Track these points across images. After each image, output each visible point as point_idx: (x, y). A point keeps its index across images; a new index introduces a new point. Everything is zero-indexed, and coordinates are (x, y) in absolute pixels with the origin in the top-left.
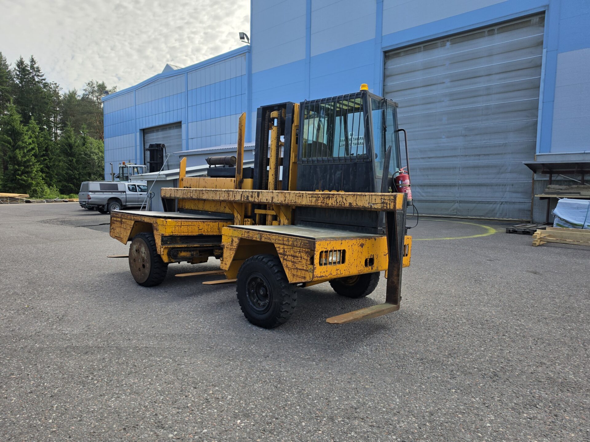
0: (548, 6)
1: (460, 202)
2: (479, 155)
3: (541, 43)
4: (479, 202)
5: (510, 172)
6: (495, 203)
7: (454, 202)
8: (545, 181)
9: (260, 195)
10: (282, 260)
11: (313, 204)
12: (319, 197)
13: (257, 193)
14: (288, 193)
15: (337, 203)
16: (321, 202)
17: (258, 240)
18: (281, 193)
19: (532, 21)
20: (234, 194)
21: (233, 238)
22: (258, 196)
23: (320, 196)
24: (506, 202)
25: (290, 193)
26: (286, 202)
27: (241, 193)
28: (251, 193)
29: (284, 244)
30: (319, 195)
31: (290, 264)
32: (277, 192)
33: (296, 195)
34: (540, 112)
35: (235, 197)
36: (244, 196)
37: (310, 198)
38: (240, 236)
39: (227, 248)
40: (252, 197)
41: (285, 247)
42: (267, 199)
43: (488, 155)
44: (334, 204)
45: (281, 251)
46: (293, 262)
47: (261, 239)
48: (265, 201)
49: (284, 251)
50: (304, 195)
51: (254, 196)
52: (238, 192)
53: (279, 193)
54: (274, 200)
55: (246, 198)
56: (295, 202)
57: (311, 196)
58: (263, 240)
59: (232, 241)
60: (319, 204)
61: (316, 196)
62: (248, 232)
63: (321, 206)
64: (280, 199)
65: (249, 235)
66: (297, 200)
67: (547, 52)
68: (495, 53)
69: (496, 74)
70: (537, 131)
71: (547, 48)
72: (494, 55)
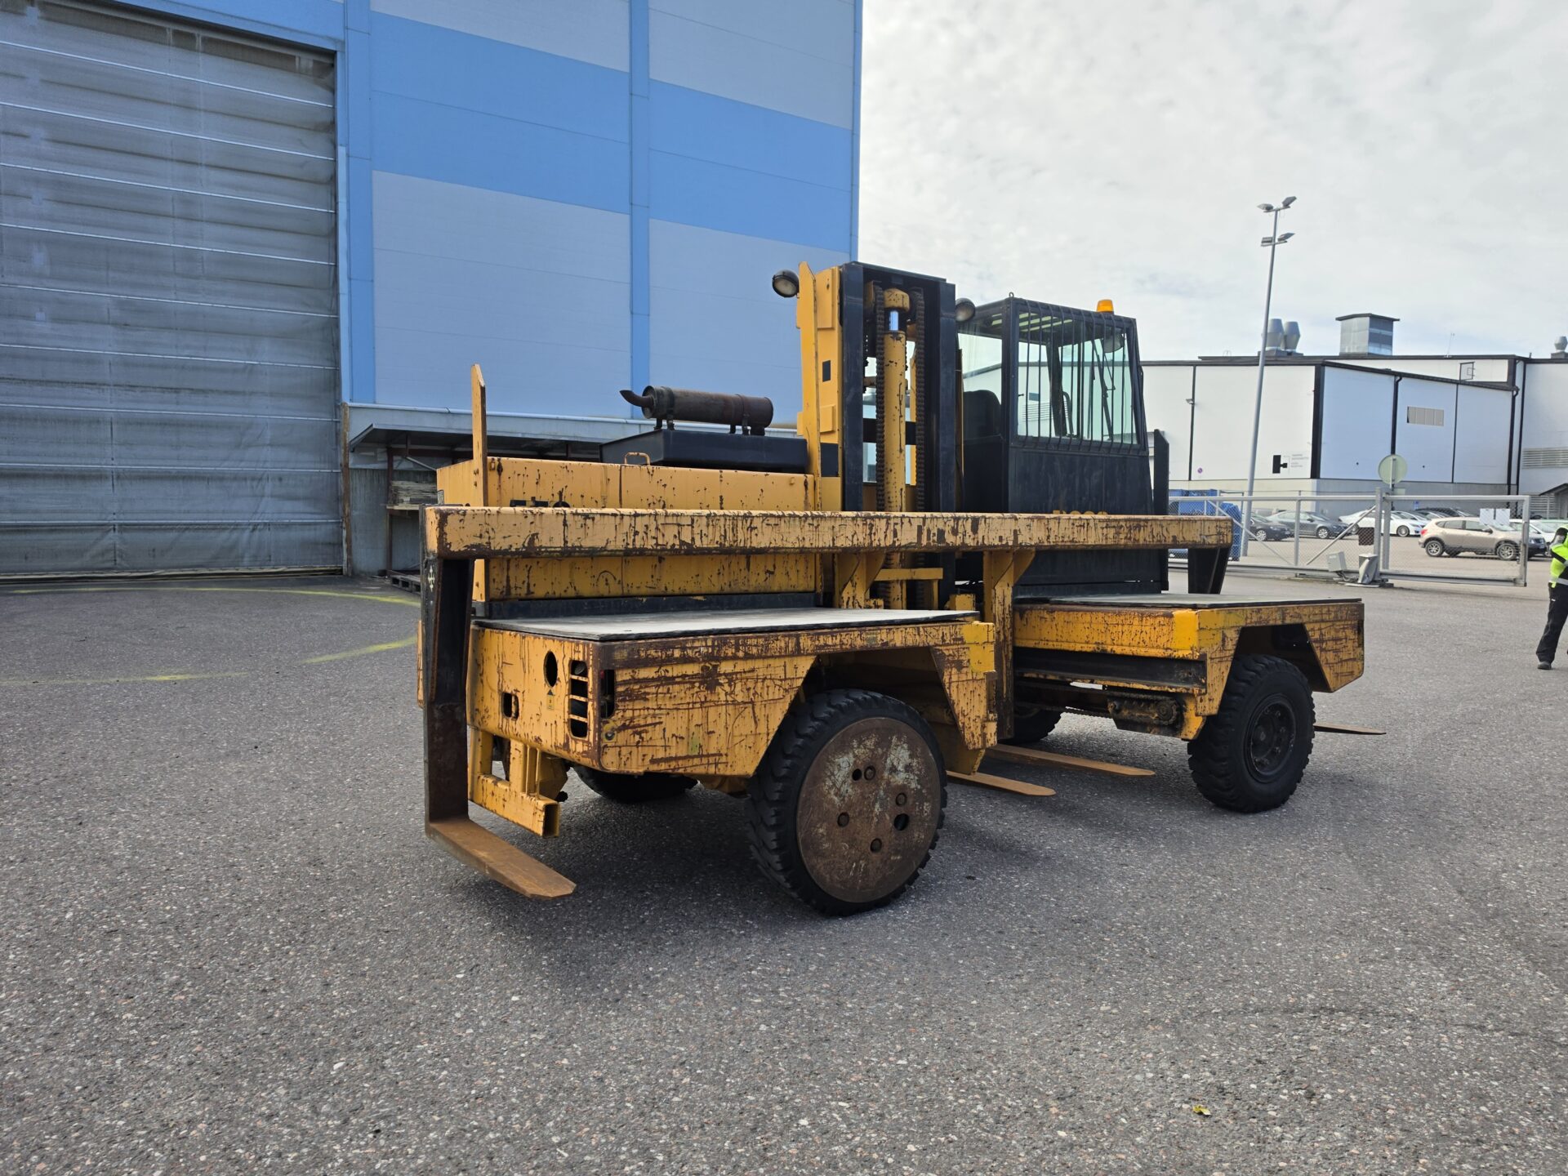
0: (343, 43)
1: (124, 528)
2: (177, 390)
3: (331, 127)
4: (187, 527)
5: (271, 445)
6: (236, 527)
7: (103, 528)
8: (373, 470)
9: (982, 526)
10: (1318, 652)
11: (1110, 542)
12: (1122, 526)
13: (970, 521)
14: (1055, 518)
15: (1153, 537)
16: (1126, 538)
17: (1279, 622)
18: (1039, 519)
19: (297, 59)
20: (892, 527)
21: (1225, 631)
22: (975, 529)
23: (1123, 524)
24: (265, 524)
25: (1059, 519)
26: (1051, 540)
27: (916, 523)
28: (952, 523)
29: (1323, 621)
30: (1121, 523)
31: (1331, 656)
32: (1028, 518)
33: (1073, 524)
34: (344, 300)
35: (895, 535)
36: (929, 531)
37: (1103, 528)
38: (1242, 624)
39: (1211, 659)
40: (955, 532)
41: (1323, 625)
42: (1001, 539)
43: (204, 391)
44: (1148, 539)
45: (1317, 636)
46: (1336, 651)
47: (1284, 619)
48: (997, 542)
49: (1321, 634)
50: (1092, 524)
51: (961, 530)
52: (906, 521)
53: (1032, 519)
54: (1020, 539)
55: (935, 538)
56: (1072, 541)
57: (1104, 525)
58: (1288, 621)
59: (1223, 640)
60: (1123, 542)
61: (1113, 524)
62: (1259, 610)
63: (1125, 545)
64: (1035, 535)
65: (1261, 618)
66: (1076, 535)
67: (348, 156)
68: (202, 107)
69: (208, 166)
70: (336, 346)
71: (347, 145)
72: (200, 110)
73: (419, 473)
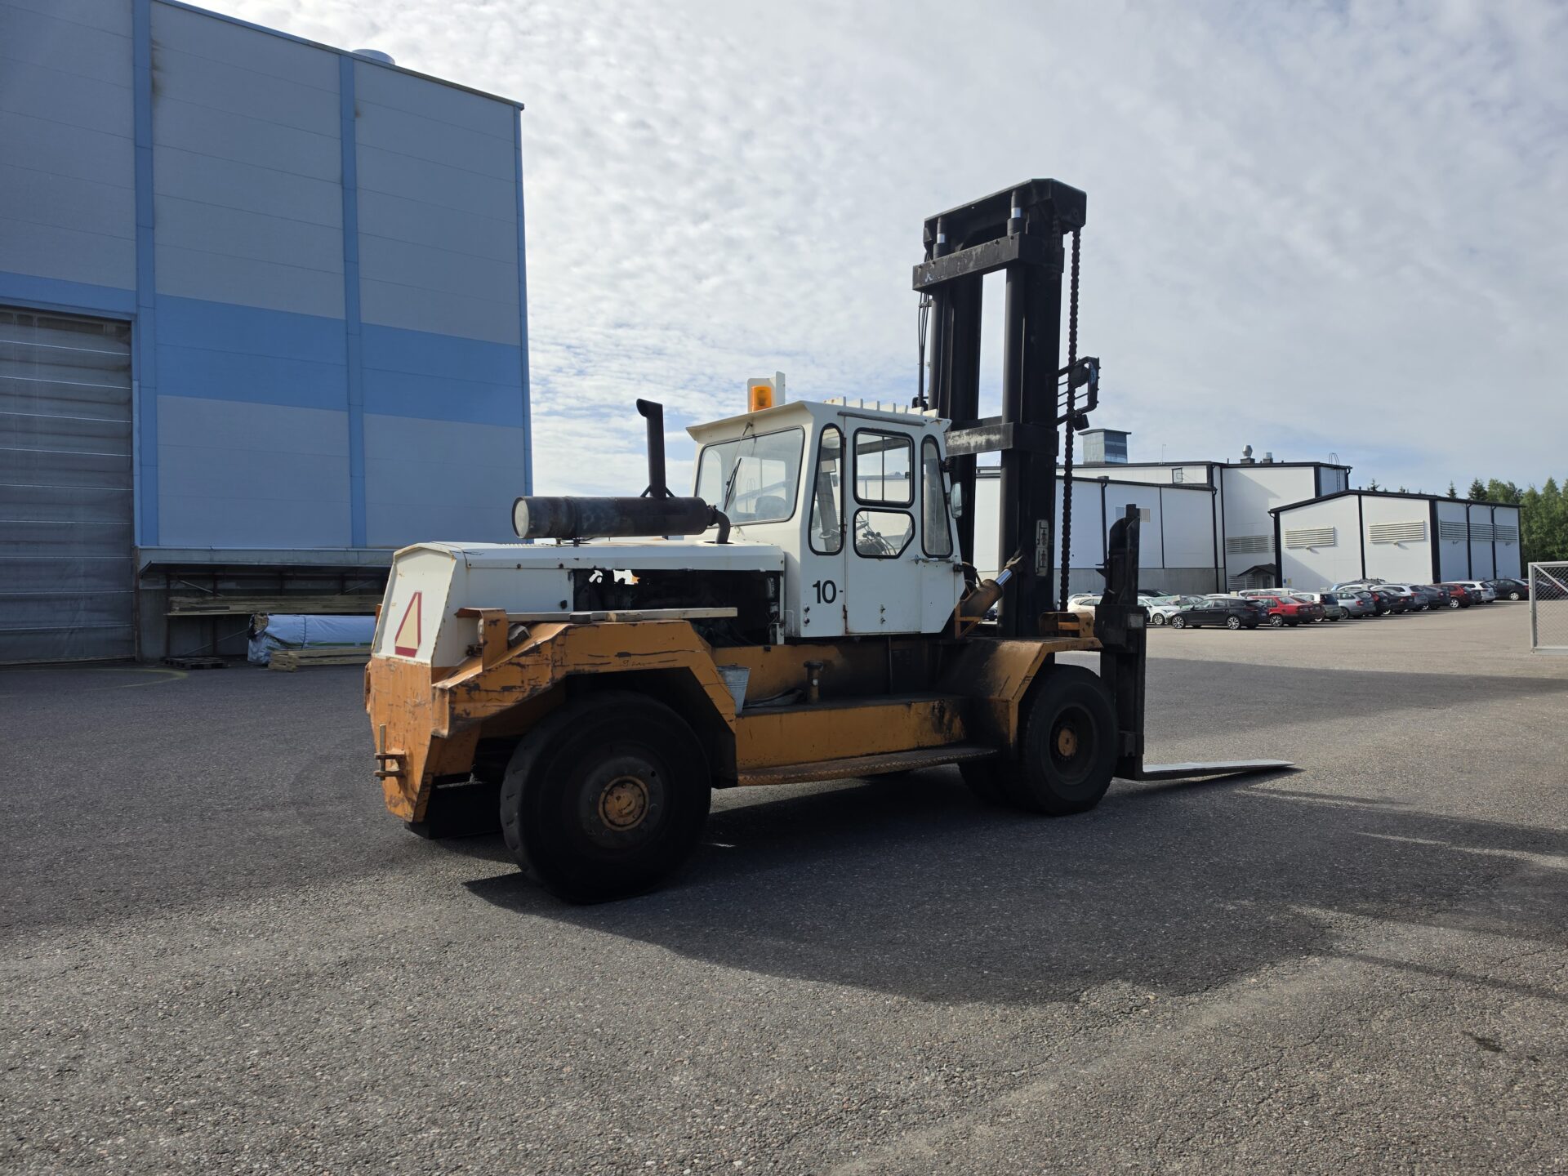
0: (136, 315)
2: (17, 543)
3: (128, 368)
5: (84, 576)
6: (59, 631)
8: (156, 590)
19: (104, 327)
24: (80, 629)
34: (136, 479)
67: (140, 386)
68: (37, 361)
69: (40, 398)
70: (131, 509)
71: (139, 380)
72: (35, 363)
73: (189, 590)
